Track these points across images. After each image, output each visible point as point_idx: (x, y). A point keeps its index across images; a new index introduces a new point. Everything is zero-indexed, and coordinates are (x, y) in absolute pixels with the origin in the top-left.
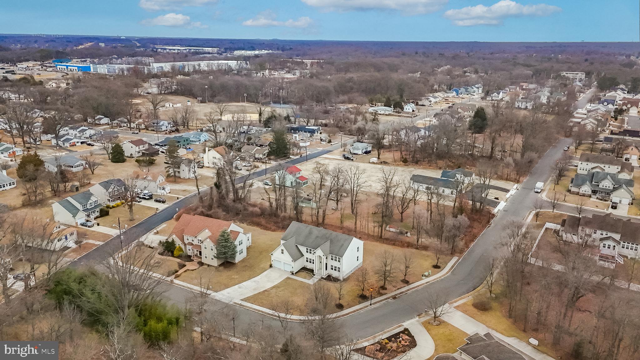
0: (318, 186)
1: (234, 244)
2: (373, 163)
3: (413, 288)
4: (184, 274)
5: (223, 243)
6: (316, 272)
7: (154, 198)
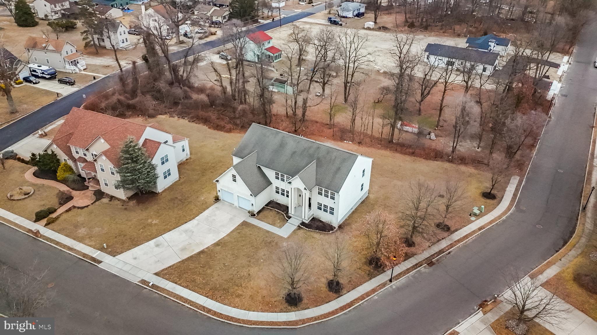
0: (295, 62)
1: (150, 164)
2: (369, 29)
3: (459, 241)
4: (65, 216)
5: (128, 163)
6: (292, 212)
7: (59, 77)
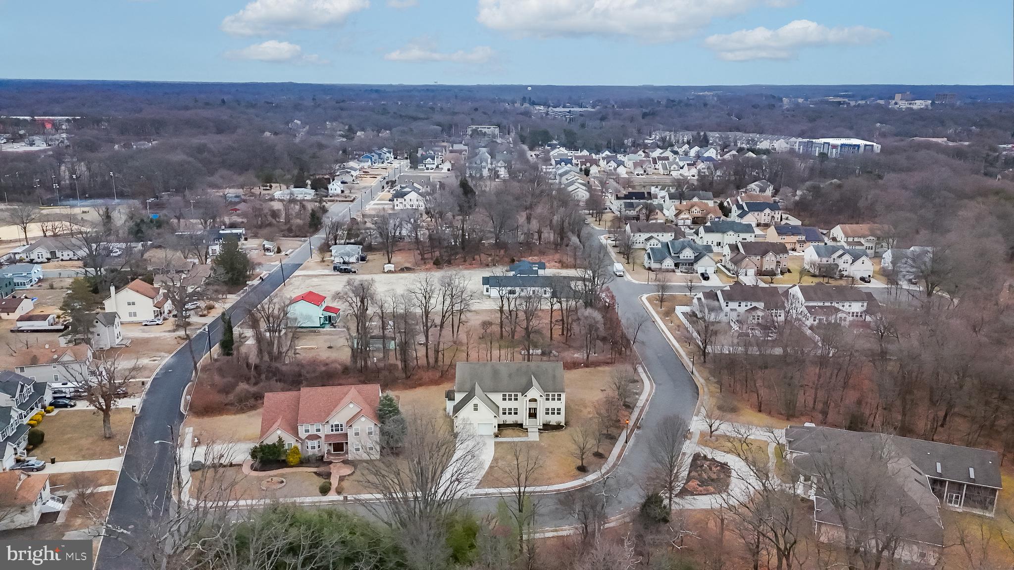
2: (390, 272)
6: (526, 423)
